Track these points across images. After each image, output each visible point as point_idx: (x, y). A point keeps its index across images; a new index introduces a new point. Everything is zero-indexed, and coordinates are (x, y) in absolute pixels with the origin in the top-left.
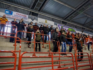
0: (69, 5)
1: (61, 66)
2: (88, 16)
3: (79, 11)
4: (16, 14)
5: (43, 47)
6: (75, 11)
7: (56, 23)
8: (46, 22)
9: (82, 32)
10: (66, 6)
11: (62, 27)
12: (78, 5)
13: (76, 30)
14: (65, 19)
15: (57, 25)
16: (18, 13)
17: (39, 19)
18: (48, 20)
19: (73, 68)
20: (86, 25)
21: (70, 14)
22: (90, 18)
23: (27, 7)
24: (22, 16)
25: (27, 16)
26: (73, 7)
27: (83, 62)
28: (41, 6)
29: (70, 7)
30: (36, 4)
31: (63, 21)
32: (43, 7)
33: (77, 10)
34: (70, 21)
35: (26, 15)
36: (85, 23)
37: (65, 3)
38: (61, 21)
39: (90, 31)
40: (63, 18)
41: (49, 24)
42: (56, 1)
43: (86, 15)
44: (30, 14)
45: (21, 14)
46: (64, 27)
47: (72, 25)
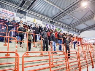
0: (58, 6)
1: (54, 64)
2: (74, 17)
3: (66, 12)
4: (2, 11)
5: (34, 46)
6: (63, 12)
7: (44, 23)
8: (34, 21)
9: (68, 32)
10: (56, 6)
11: (50, 26)
12: (66, 7)
13: (62, 30)
14: (52, 19)
15: (45, 24)
16: (4, 10)
17: (27, 17)
18: (37, 19)
19: (65, 65)
20: (71, 25)
21: (58, 14)
22: (76, 19)
23: (15, 4)
24: (9, 14)
25: (15, 14)
26: (61, 8)
27: (71, 59)
28: (30, 4)
29: (58, 8)
30: (26, 2)
31: (51, 21)
32: (32, 6)
33: (65, 11)
34: (58, 21)
35: (13, 13)
36: (71, 24)
37: (54, 4)
38: (50, 21)
39: (74, 31)
40: (51, 18)
41: (37, 23)
42: (46, 1)
43: (72, 16)
44: (18, 12)
45: (7, 10)
46: (52, 27)
47: (59, 25)
